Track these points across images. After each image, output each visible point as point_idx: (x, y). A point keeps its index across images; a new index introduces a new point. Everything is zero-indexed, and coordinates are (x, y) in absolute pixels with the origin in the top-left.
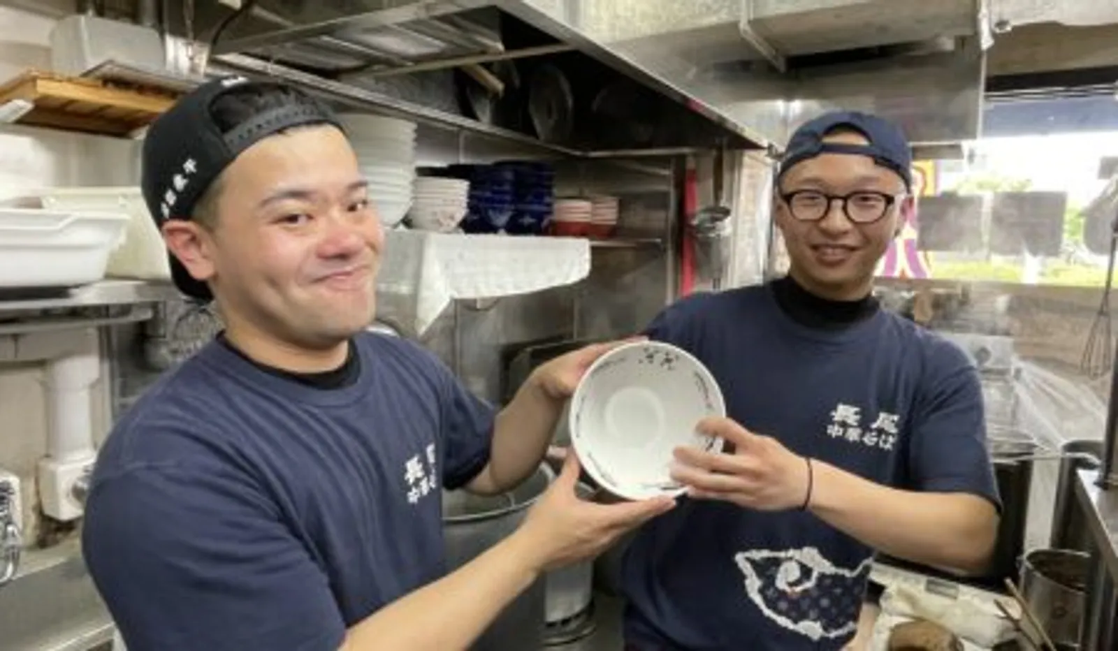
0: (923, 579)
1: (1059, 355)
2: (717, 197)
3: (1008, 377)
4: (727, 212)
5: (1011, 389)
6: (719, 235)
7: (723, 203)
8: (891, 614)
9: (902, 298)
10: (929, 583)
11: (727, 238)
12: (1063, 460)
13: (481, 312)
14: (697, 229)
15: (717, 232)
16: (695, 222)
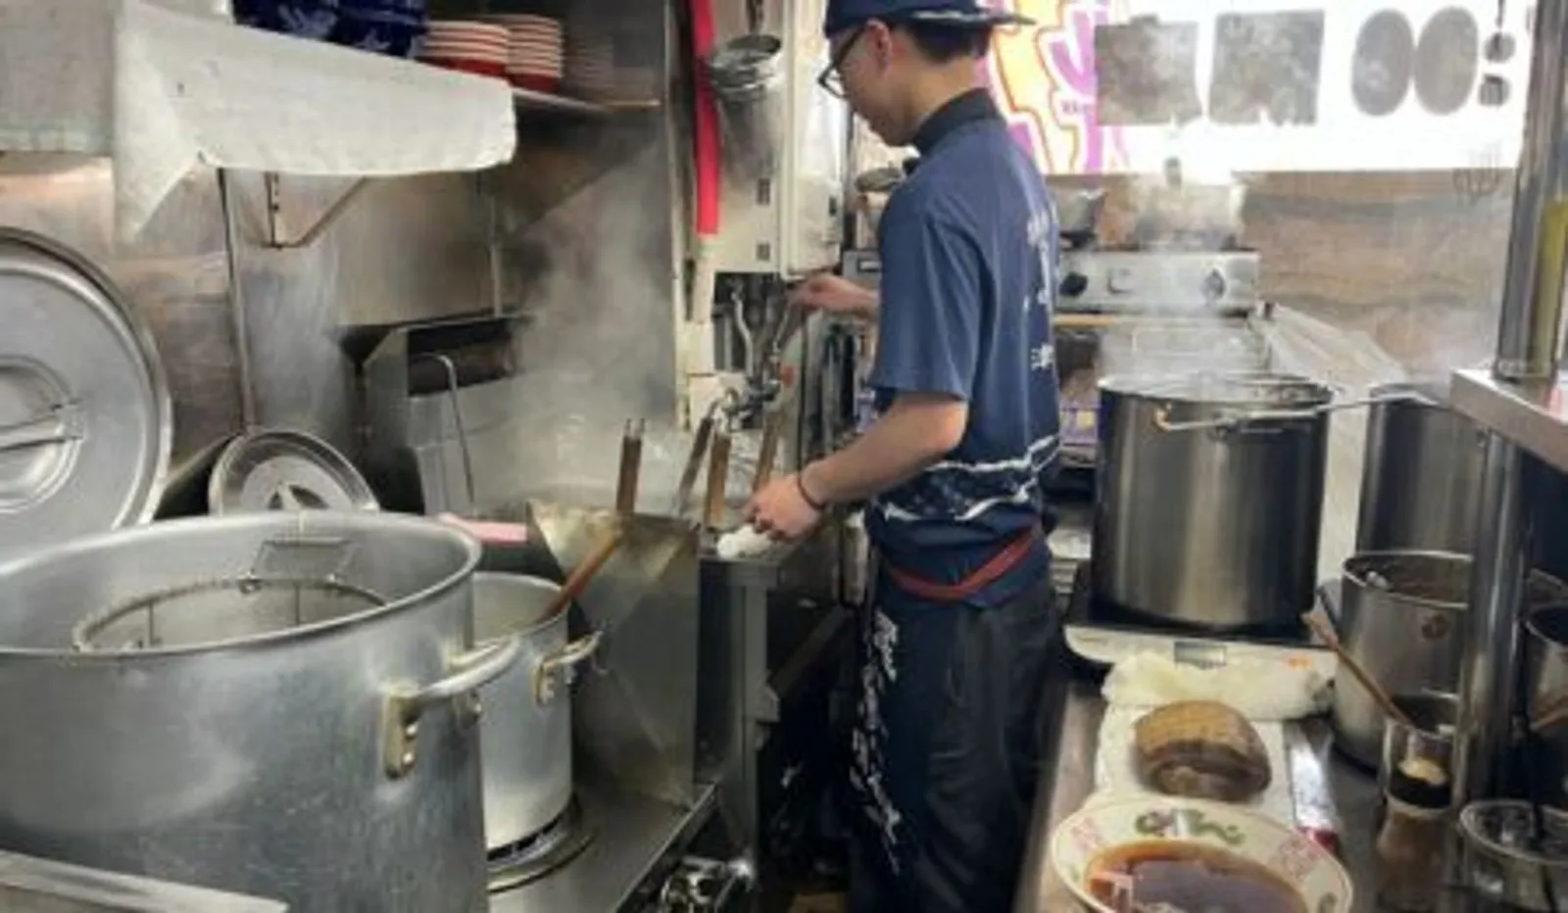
0: (1169, 642)
1: (1317, 289)
2: (754, 16)
3: (1253, 320)
4: (774, 46)
5: (1260, 338)
6: (761, 88)
7: (766, 29)
8: (1125, 707)
9: (1083, 199)
10: (1178, 646)
11: (776, 94)
12: (1374, 406)
13: (285, 250)
14: (723, 76)
15: (759, 82)
16: (718, 64)
